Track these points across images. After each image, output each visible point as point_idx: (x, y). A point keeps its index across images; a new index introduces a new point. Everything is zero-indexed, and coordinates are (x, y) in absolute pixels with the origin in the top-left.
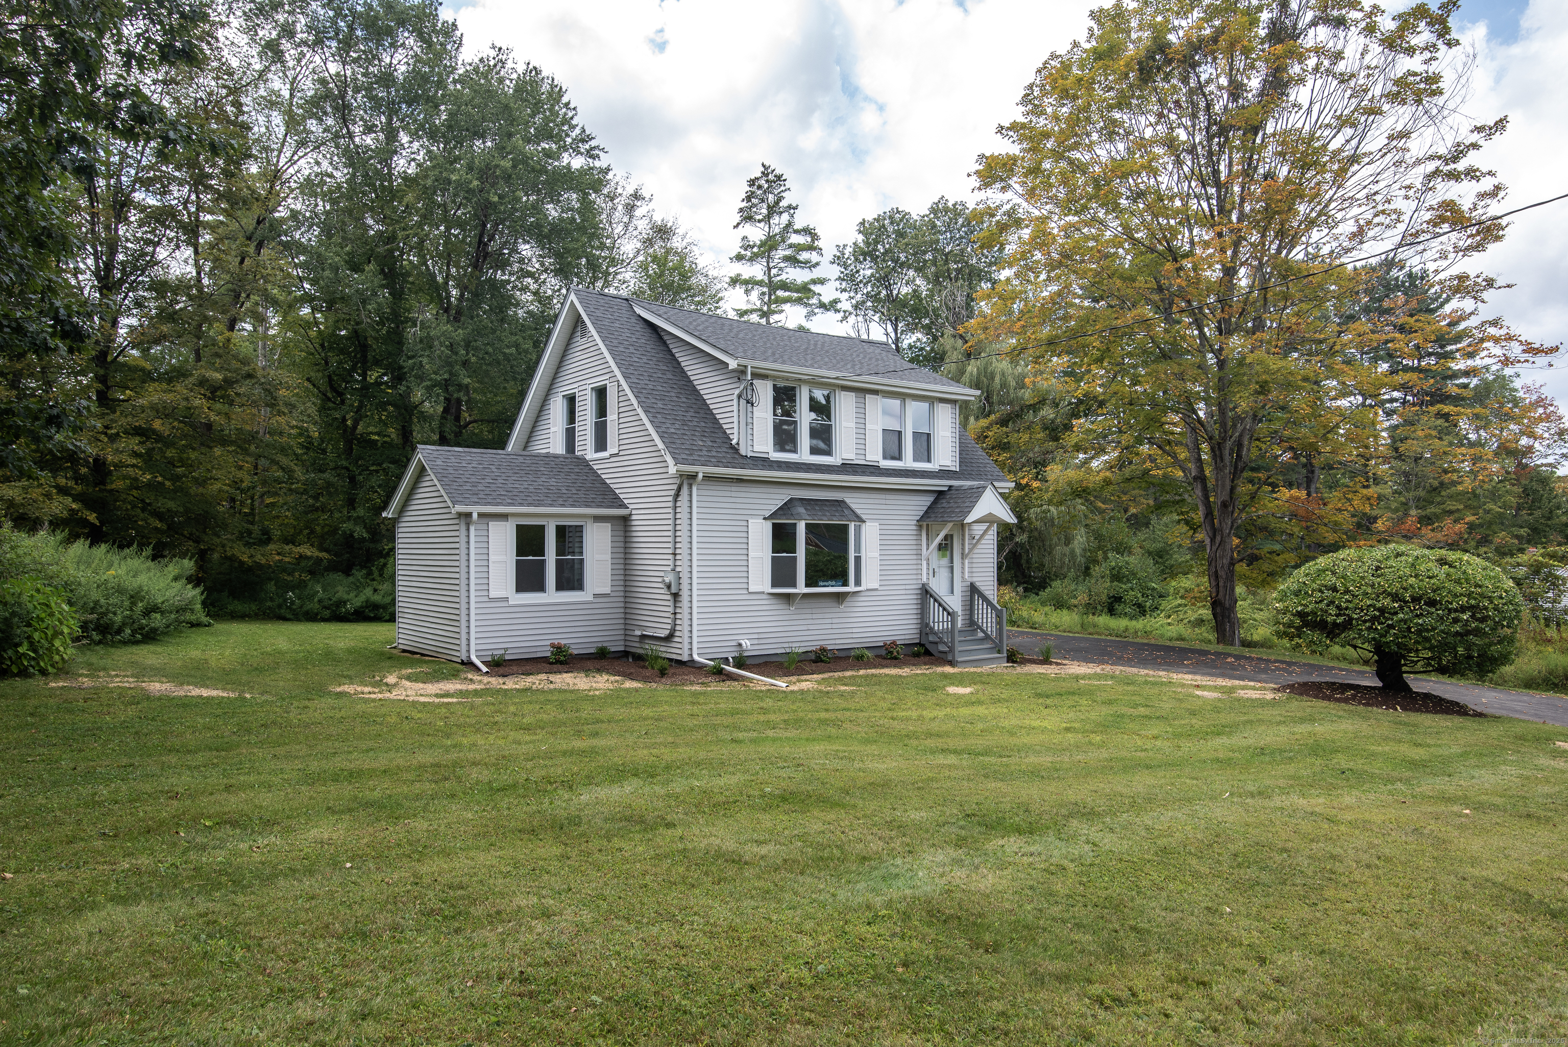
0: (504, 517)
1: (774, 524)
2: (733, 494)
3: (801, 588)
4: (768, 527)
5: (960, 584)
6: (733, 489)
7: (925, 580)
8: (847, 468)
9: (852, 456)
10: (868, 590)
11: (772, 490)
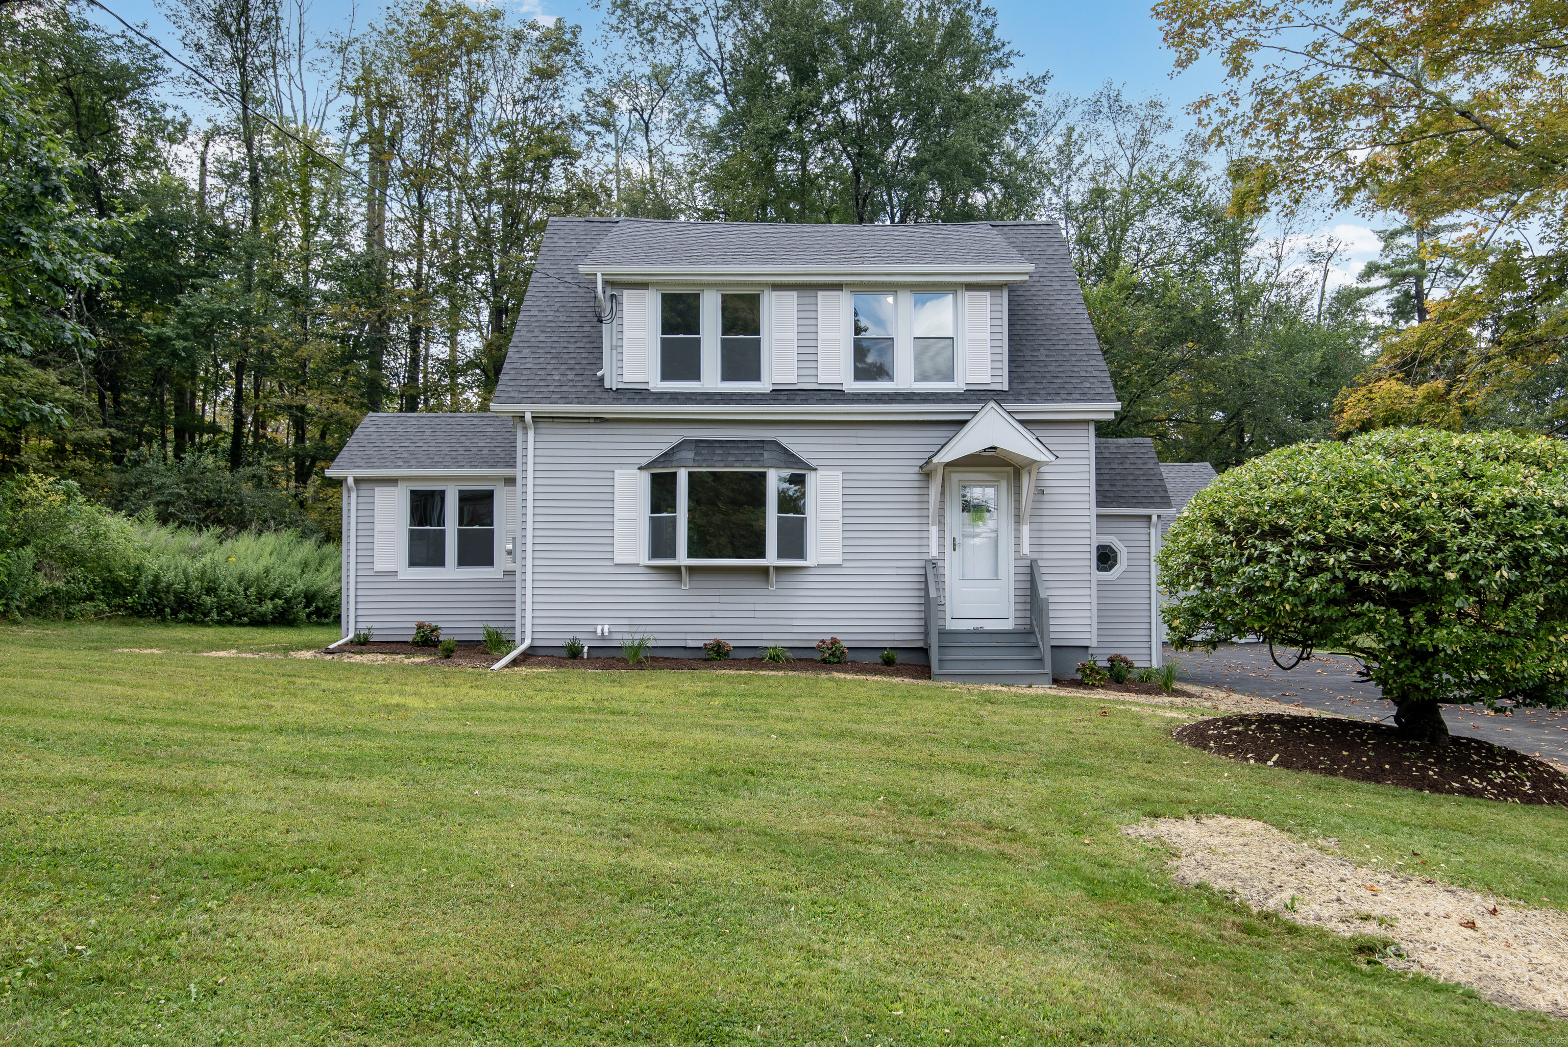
0: (392, 481)
1: (653, 475)
2: (591, 439)
3: (682, 559)
4: (645, 479)
5: (1012, 563)
6: (591, 431)
7: (934, 552)
8: (780, 395)
9: (792, 379)
10: (820, 566)
11: (654, 431)
